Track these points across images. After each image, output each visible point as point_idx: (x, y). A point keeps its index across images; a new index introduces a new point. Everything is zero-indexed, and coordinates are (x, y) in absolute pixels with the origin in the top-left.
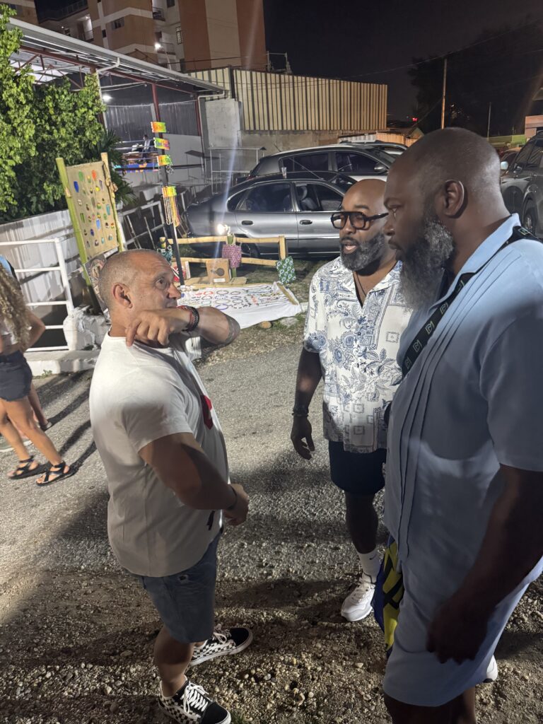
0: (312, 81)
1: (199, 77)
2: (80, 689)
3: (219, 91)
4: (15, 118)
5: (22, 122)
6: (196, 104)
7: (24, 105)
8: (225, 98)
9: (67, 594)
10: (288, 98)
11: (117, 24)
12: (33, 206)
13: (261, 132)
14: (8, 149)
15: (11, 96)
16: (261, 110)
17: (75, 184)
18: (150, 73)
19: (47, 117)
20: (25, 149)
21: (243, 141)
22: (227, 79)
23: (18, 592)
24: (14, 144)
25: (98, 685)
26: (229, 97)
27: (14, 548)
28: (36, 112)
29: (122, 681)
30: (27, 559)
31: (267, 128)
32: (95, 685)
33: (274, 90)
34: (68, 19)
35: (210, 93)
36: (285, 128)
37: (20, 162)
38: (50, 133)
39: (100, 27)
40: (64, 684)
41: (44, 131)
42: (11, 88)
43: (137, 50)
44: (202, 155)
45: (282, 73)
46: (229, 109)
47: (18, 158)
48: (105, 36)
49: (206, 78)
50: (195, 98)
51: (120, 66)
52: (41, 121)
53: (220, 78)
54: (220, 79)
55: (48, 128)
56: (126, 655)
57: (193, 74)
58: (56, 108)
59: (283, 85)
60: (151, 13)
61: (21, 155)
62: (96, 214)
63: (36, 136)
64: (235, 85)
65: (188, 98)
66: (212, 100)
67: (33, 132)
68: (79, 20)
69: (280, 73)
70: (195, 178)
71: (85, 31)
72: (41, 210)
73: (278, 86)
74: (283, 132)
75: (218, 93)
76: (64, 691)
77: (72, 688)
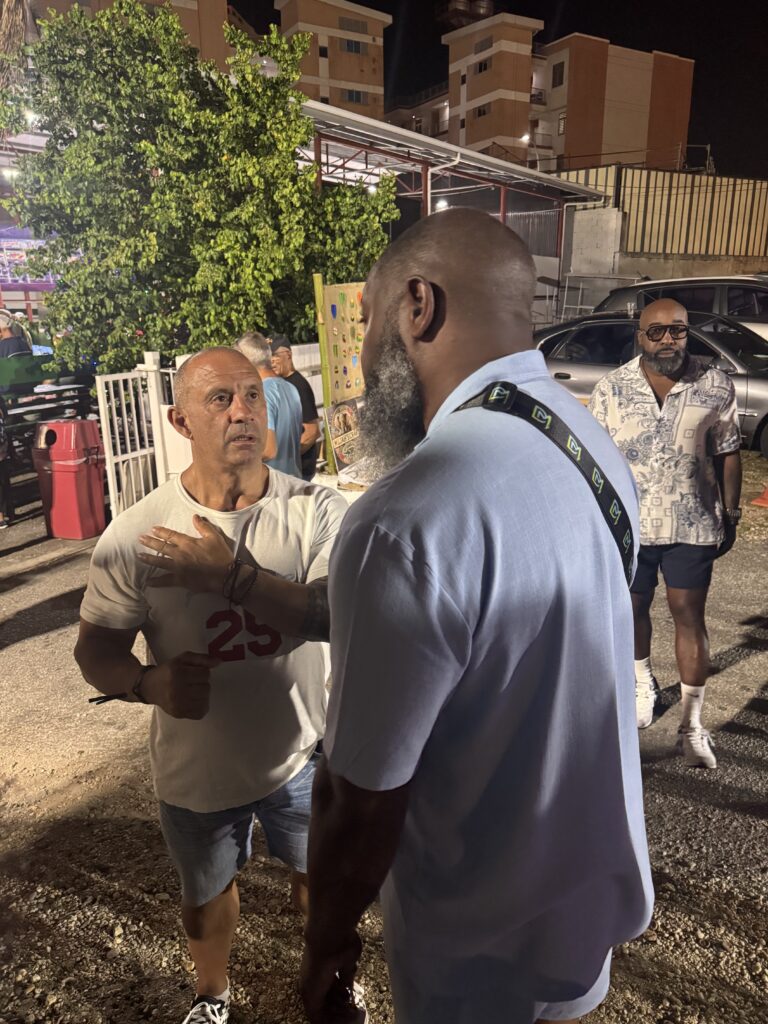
0: (744, 185)
1: (572, 178)
2: (92, 918)
3: (598, 197)
4: (285, 224)
5: (291, 229)
6: (560, 215)
7: (298, 209)
8: (604, 207)
9: (143, 805)
10: (701, 208)
11: (481, 112)
12: (296, 333)
13: (650, 255)
14: (269, 259)
15: (283, 197)
16: (656, 224)
17: (334, 308)
18: (502, 173)
19: (323, 224)
20: (289, 261)
21: (620, 267)
22: (611, 181)
23: (98, 786)
24: (277, 255)
25: (112, 921)
26: (611, 205)
27: (120, 735)
28: (312, 217)
29: (139, 927)
30: (127, 751)
31: (660, 250)
32: (108, 920)
33: (680, 197)
34: (422, 106)
35: (584, 200)
36: (690, 251)
37: (280, 277)
38: (324, 244)
39: (458, 116)
40: (80, 906)
41: (317, 241)
42: (285, 187)
43: (494, 143)
44: (558, 284)
45: (699, 172)
46: (608, 222)
47: (277, 272)
48: (463, 126)
49: (582, 180)
50: (560, 206)
51: (460, 163)
52: (314, 229)
53: (601, 179)
54: (601, 181)
55: (321, 237)
56: (161, 898)
57: (564, 175)
58: (337, 213)
59: (696, 189)
60: (528, 96)
61: (282, 268)
62: (354, 348)
63: (305, 246)
64: (622, 189)
65: (550, 206)
66: (585, 209)
67: (302, 241)
68: (436, 107)
69: (694, 173)
70: (541, 314)
71: (441, 121)
72: (304, 338)
73: (688, 190)
74: (685, 256)
75: (595, 200)
76: (74, 914)
77: (84, 913)
